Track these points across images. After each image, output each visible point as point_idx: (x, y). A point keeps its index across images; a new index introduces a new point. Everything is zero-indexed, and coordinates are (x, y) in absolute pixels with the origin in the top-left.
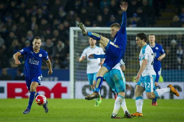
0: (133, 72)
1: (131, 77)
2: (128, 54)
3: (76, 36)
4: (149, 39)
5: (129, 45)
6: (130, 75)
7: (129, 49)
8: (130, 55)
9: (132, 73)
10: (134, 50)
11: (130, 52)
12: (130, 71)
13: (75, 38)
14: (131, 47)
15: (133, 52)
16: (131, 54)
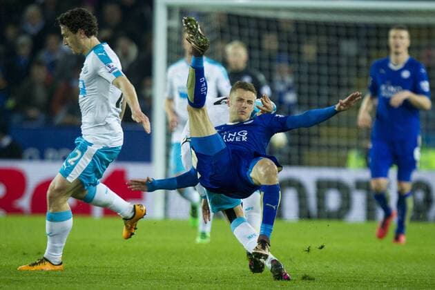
0: (348, 137)
1: (343, 153)
2: (334, 81)
3: (175, 23)
4: (391, 41)
5: (338, 55)
6: (339, 147)
7: (338, 66)
8: (339, 86)
9: (344, 142)
10: (353, 72)
11: (339, 76)
12: (338, 136)
13: (169, 30)
14: (343, 61)
15: (348, 76)
16: (344, 81)
